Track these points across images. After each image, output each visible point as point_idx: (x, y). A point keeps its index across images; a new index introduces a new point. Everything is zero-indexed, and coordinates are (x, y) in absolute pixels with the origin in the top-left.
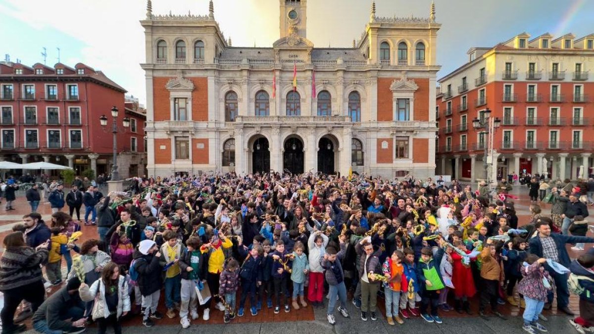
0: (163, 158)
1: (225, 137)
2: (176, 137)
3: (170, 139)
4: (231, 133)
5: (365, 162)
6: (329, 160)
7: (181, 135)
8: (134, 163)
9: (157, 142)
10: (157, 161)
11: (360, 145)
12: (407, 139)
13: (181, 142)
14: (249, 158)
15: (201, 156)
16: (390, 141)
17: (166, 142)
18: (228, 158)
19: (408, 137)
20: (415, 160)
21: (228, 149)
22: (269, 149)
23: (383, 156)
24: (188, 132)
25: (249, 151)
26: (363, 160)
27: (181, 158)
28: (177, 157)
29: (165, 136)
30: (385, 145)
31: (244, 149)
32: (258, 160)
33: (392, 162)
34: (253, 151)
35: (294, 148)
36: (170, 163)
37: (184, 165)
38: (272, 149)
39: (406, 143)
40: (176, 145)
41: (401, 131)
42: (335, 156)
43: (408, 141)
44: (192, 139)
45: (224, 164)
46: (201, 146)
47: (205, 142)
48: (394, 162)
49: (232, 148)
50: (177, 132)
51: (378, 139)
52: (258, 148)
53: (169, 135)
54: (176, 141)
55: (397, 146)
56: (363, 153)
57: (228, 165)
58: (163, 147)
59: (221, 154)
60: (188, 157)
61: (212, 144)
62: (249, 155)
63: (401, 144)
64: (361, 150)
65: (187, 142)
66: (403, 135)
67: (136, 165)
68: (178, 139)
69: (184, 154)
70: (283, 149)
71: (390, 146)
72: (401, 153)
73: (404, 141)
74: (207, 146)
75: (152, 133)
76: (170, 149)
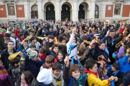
0: (2, 14)
1: (32, 4)
2: (8, 4)
3: (5, 5)
4: (35, 2)
5: (99, 16)
6: (82, 15)
7: (10, 3)
11: (97, 8)
12: (120, 5)
13: (10, 6)
14: (44, 15)
15: (21, 14)
16: (112, 6)
17: (3, 6)
18: (34, 14)
19: (121, 4)
20: (123, 16)
21: (34, 10)
23: (108, 14)
24: (14, 1)
25: (44, 11)
27: (11, 15)
28: (9, 15)
29: (2, 4)
30: (109, 8)
31: (42, 10)
33: (112, 17)
34: (46, 11)
35: (67, 9)
36: (6, 17)
37: (13, 18)
38: (56, 10)
39: (120, 7)
40: (8, 8)
41: (118, 1)
42: (85, 13)
43: (121, 6)
44: (16, 5)
45: (32, 18)
46: (20, 9)
47: (23, 6)
48: (113, 16)
49: (36, 10)
50: (8, 1)
51: (106, 5)
52: (49, 9)
53: (4, 3)
54: (8, 6)
55: (115, 9)
56: (98, 12)
57: (34, 18)
58: (2, 9)
59: (30, 13)
60: (14, 14)
61: (26, 8)
62: (44, 13)
63: (117, 8)
64: (98, 11)
65: (13, 7)
66: (118, 3)
68: (9, 5)
69: (12, 13)
70: (61, 10)
71: (112, 9)
72: (117, 12)
73: (119, 6)
74: (23, 8)
76: (6, 10)
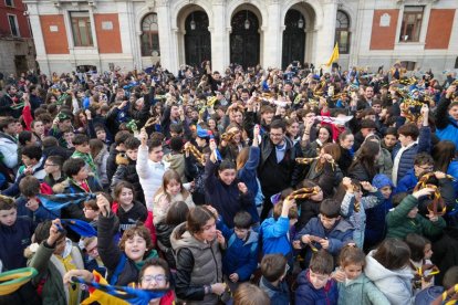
0: (56, 45)
1: (142, 10)
2: (70, 12)
3: (62, 16)
4: (150, 4)
5: (352, 48)
6: (299, 45)
7: (77, 9)
8: (20, 53)
9: (45, 21)
10: (49, 50)
11: (346, 22)
12: (421, 10)
13: (78, 19)
14: (179, 44)
15: (111, 42)
16: (393, 13)
17: (57, 19)
18: (150, 43)
19: (424, 7)
20: (429, 45)
21: (148, 29)
22: (209, 29)
23: (381, 39)
24: (86, 3)
25: (179, 33)
26: (348, 45)
27: (82, 45)
28: (75, 45)
29: (55, 11)
30: (385, 21)
31: (172, 30)
32: (193, 47)
33: (393, 49)
34: (184, 32)
35: (247, 26)
36: (67, 52)
37: (88, 55)
38: (213, 28)
39: (419, 16)
40: (72, 24)
42: (307, 39)
43: (422, 13)
44: (95, 15)
45: (144, 54)
46: (107, 26)
47: (114, 18)
48: (396, 48)
49: (153, 28)
50: (70, 3)
51: (376, 11)
52: (193, 27)
53: (59, 8)
54: (71, 18)
55: (403, 23)
56: (349, 34)
57: (150, 55)
58: (54, 29)
59: (138, 38)
60: (91, 43)
61: (124, 21)
62: (179, 39)
63: (411, 19)
64: (347, 29)
65: (86, 20)
66: (415, 4)
67: (24, 56)
68: (74, 15)
69: (85, 39)
70: (230, 28)
71: (394, 22)
72: (409, 32)
73: (416, 13)
74: (116, 25)
75: (35, 6)
76: (65, 32)
